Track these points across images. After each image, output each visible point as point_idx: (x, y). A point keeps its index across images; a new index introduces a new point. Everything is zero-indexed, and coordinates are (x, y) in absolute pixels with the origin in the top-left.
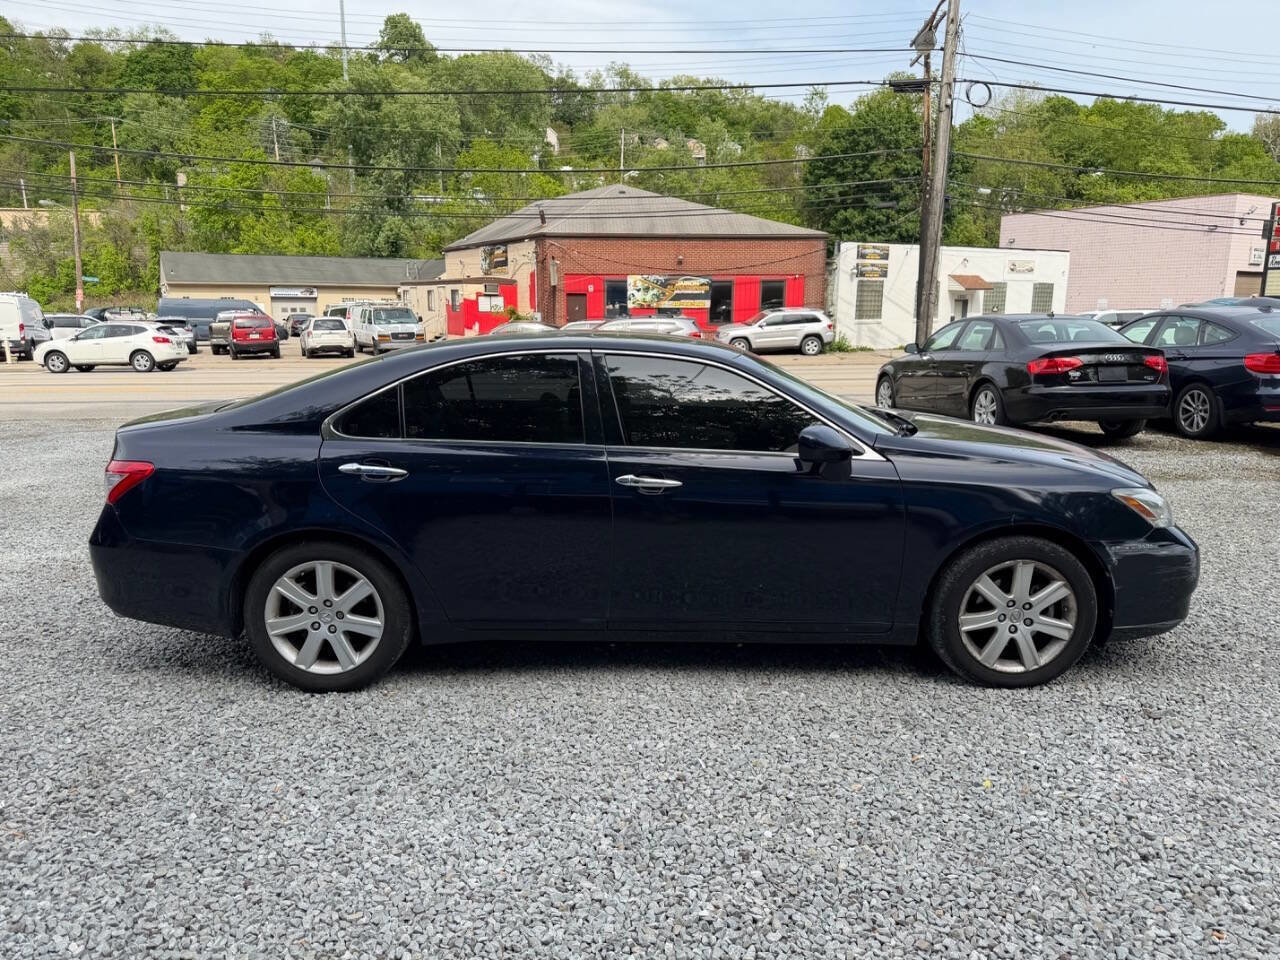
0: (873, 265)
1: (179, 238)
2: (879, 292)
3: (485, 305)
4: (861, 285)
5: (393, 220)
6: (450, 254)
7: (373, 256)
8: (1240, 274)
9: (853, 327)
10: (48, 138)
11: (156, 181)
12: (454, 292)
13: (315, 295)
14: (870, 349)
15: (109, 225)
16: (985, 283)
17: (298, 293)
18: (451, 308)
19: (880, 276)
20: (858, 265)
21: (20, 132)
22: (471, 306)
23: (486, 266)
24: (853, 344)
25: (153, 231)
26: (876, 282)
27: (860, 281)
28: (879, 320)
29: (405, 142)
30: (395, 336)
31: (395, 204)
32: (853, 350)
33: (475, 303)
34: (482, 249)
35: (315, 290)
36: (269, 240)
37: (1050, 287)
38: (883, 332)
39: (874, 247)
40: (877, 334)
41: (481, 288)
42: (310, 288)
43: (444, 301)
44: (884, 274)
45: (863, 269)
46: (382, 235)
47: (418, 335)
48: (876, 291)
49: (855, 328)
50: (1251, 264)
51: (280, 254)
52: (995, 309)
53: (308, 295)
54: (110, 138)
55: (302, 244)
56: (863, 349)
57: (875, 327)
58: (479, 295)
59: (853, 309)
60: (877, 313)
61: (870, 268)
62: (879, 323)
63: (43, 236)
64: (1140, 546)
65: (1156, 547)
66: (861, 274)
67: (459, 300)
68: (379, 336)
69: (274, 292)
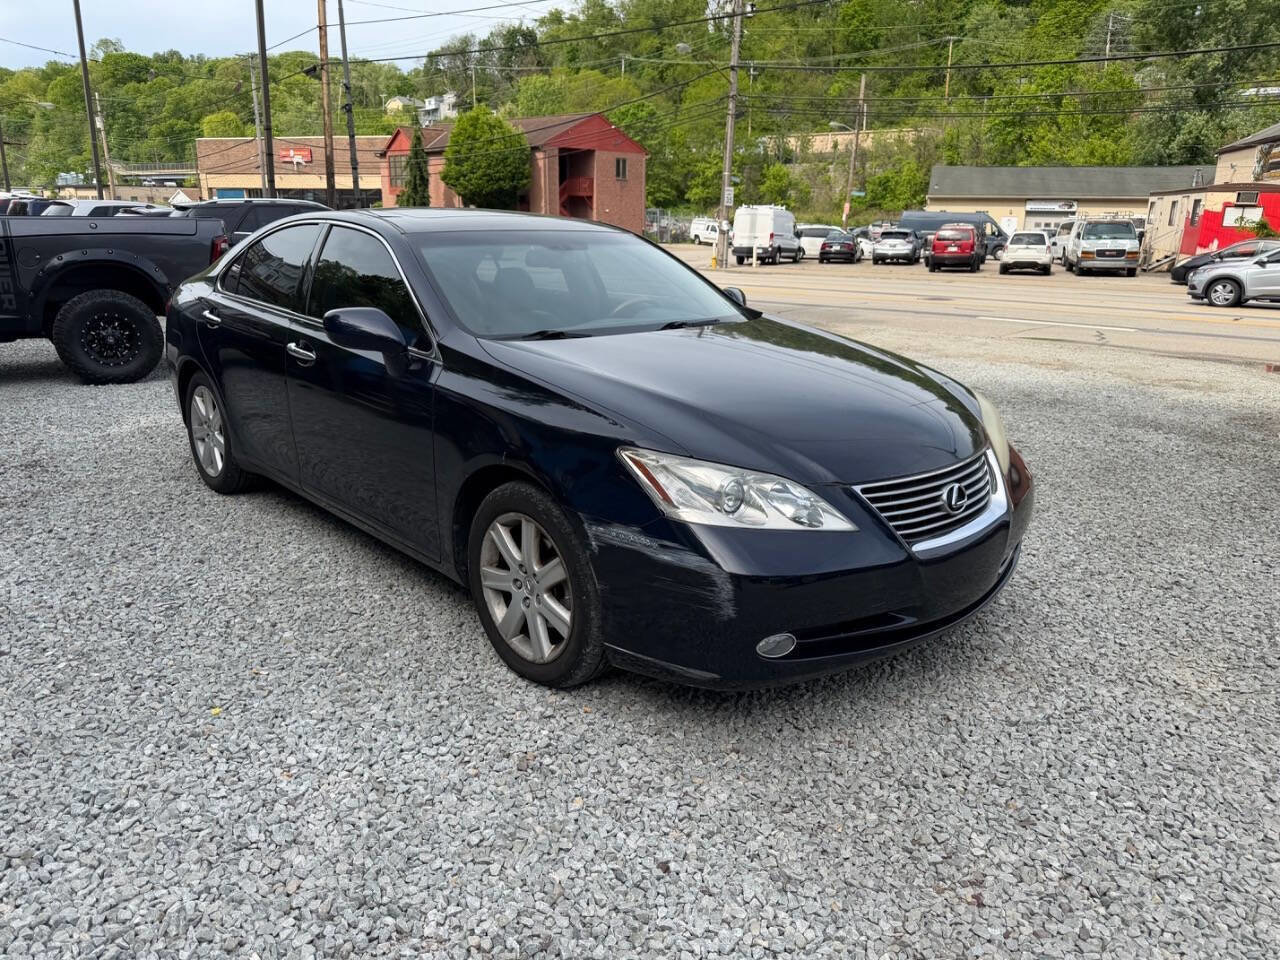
1: (976, 152)
3: (1231, 219)
5: (1196, 119)
6: (1224, 156)
7: (1161, 164)
10: (897, 64)
11: (966, 96)
12: (1197, 202)
13: (1074, 209)
15: (918, 141)
17: (1056, 207)
18: (1191, 222)
21: (876, 61)
22: (1214, 219)
23: (1258, 170)
25: (951, 147)
29: (1237, 22)
30: (1101, 253)
31: (1205, 99)
33: (1220, 216)
34: (1259, 147)
35: (1075, 204)
36: (1055, 151)
41: (1232, 197)
42: (1069, 202)
43: (1185, 213)
46: (1180, 138)
47: (1129, 253)
51: (1063, 165)
53: (1066, 209)
54: (947, 58)
55: (1092, 154)
58: (1227, 205)
63: (863, 156)
64: (632, 537)
65: (655, 545)
67: (1200, 211)
68: (1083, 253)
69: (1030, 206)
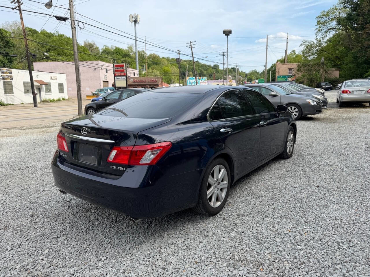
0: (7, 76)
2: (11, 85)
4: (4, 82)
8: (103, 81)
9: (4, 97)
14: (12, 104)
16: (45, 82)
19: (10, 80)
20: (1, 75)
24: (6, 103)
26: (10, 81)
27: (3, 81)
28: (13, 94)
32: (7, 105)
37: (62, 84)
38: (15, 98)
39: (6, 70)
40: (14, 99)
44: (12, 79)
45: (4, 77)
48: (10, 85)
49: (5, 97)
50: (105, 79)
52: (49, 91)
56: (10, 105)
57: (12, 97)
59: (3, 91)
60: (12, 92)
61: (6, 77)
62: (13, 95)
66: (4, 79)
